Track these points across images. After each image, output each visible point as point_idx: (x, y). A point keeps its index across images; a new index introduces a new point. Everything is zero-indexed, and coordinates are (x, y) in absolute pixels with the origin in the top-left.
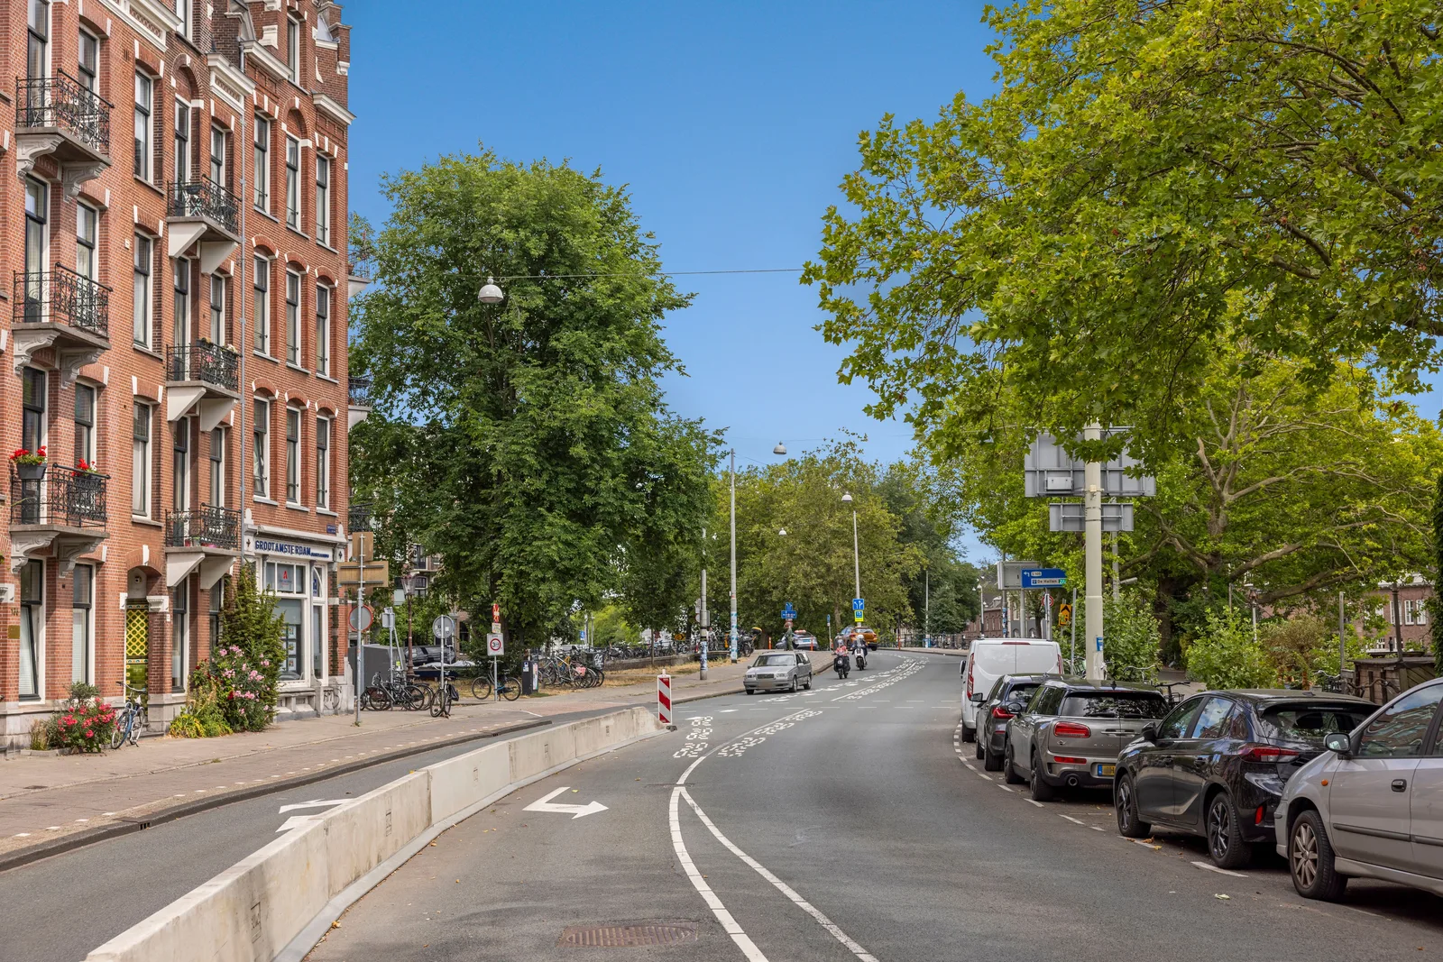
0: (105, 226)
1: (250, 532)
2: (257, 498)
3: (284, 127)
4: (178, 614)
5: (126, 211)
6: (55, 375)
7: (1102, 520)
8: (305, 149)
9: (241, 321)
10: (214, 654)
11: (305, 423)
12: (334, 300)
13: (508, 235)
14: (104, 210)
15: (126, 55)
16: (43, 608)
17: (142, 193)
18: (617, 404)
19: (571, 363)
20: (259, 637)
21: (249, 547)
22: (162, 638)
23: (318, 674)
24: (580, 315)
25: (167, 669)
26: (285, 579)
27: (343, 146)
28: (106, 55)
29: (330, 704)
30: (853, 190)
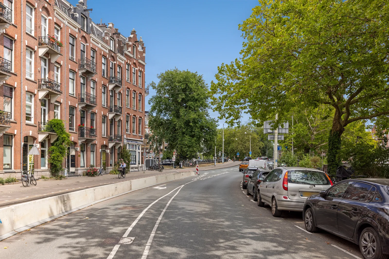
0: (96, 85)
1: (125, 139)
2: (127, 133)
3: (132, 66)
4: (111, 153)
5: (100, 82)
6: (87, 111)
7: (278, 138)
8: (136, 70)
9: (124, 101)
10: (118, 160)
11: (136, 119)
12: (142, 97)
13: (177, 84)
14: (96, 82)
15: (100, 54)
16: (85, 152)
17: (104, 79)
18: (199, 116)
19: (190, 108)
20: (126, 157)
21: (126, 141)
22: (108, 157)
23: (139, 164)
24: (192, 99)
25: (109, 162)
26: (133, 147)
27: (144, 69)
28: (96, 54)
29: (141, 169)
30: (217, 77)
